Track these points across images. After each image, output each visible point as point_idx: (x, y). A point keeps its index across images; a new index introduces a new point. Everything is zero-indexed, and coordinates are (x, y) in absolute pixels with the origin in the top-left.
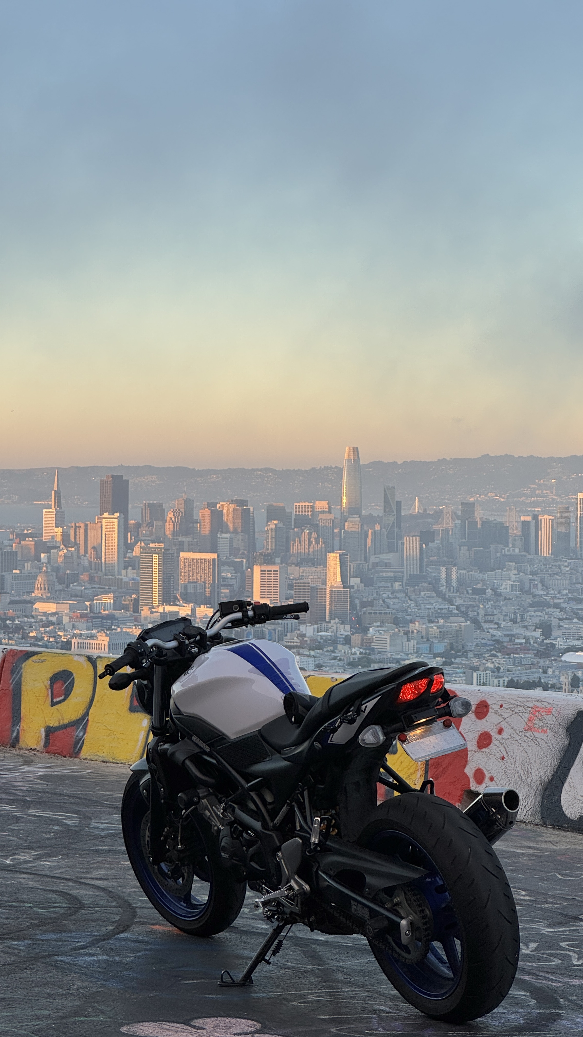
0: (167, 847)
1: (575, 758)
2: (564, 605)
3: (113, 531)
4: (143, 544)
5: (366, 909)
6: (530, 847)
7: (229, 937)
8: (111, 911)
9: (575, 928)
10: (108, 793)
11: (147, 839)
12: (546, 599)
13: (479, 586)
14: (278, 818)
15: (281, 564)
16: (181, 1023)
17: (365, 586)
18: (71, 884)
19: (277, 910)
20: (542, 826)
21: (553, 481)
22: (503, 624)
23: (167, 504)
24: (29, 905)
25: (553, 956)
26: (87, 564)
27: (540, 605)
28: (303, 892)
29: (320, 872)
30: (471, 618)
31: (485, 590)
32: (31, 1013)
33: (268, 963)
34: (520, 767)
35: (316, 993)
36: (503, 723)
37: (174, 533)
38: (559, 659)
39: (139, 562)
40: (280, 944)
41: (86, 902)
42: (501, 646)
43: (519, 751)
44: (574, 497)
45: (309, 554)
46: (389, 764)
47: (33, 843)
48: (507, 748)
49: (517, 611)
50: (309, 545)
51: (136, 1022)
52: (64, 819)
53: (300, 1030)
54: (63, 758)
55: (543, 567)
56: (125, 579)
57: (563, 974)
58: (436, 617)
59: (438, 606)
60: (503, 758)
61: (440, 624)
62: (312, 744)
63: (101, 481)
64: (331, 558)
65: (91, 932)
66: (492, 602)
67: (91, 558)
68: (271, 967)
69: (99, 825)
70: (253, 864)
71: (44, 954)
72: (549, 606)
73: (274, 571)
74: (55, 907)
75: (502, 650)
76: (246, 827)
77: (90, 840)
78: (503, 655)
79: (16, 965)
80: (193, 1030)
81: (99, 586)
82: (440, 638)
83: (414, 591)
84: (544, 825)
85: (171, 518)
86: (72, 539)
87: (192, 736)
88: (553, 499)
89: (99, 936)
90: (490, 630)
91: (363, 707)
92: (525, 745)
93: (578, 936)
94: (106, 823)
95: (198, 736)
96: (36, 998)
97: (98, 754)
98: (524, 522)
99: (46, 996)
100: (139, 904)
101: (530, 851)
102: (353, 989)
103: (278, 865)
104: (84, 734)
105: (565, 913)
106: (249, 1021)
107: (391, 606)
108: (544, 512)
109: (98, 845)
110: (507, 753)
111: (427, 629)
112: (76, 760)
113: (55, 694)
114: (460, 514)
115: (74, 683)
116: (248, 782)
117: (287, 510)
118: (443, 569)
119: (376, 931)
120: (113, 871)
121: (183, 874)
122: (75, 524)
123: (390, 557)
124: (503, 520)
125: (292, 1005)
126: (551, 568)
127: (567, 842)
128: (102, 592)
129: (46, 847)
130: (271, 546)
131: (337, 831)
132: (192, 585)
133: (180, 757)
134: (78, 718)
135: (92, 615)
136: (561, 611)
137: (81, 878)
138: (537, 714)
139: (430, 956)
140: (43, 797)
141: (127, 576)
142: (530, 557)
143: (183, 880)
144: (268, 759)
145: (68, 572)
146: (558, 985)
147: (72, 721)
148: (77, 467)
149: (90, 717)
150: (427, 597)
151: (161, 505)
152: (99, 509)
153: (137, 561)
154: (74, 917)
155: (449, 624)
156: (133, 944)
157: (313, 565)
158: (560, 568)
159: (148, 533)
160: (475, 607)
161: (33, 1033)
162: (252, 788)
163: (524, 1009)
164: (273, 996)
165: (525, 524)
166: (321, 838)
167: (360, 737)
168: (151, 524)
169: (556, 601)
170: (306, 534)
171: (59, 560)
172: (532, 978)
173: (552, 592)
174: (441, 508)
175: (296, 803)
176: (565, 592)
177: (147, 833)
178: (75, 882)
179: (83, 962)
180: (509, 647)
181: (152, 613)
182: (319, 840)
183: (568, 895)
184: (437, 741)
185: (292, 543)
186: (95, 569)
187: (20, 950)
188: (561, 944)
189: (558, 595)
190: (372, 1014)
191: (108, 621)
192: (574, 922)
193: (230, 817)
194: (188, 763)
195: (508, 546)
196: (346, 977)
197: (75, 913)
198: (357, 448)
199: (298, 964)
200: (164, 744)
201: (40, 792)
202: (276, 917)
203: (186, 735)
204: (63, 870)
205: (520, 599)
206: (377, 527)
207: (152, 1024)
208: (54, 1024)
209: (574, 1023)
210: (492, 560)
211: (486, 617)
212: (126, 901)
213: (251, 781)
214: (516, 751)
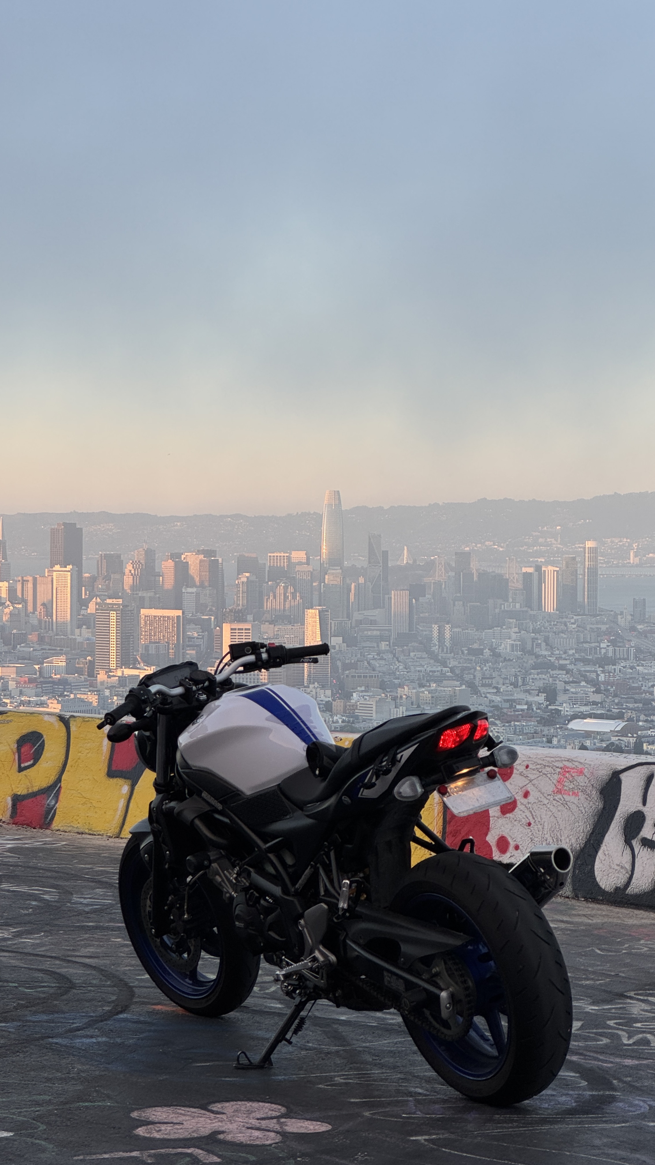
0: (172, 917)
1: (611, 823)
2: (570, 667)
3: (65, 586)
4: (99, 600)
5: (402, 981)
6: (562, 921)
7: (240, 1017)
8: (106, 991)
9: (621, 1006)
10: (87, 866)
11: (148, 909)
12: (550, 660)
13: (476, 646)
14: (300, 881)
15: (254, 621)
16: (197, 1108)
17: (347, 646)
18: (57, 962)
19: (298, 985)
20: (573, 898)
21: (558, 528)
22: (503, 689)
23: (126, 555)
24: (14, 985)
25: (601, 1034)
26: (35, 622)
27: (544, 666)
28: (328, 964)
29: (348, 942)
30: (467, 682)
31: (482, 650)
32: (29, 1098)
33: (290, 1043)
34: (549, 834)
35: (344, 1075)
36: (529, 785)
37: (133, 588)
38: (564, 726)
39: (94, 620)
40: (302, 1021)
41: (77, 981)
42: (501, 713)
43: (548, 816)
44: (581, 545)
45: (284, 610)
46: (423, 821)
47: (10, 919)
48: (534, 813)
49: (518, 674)
50: (285, 601)
51: (147, 1107)
52: (41, 894)
53: (330, 1114)
54: (32, 830)
55: (547, 624)
56: (79, 639)
57: (614, 1054)
58: (428, 681)
59: (429, 669)
60: (529, 824)
61: (432, 688)
62: (341, 798)
63: (52, 529)
64: (310, 615)
65: (87, 1012)
66: (490, 664)
67: (40, 615)
68: (290, 1048)
69: (82, 900)
70: (272, 933)
71: (37, 1036)
72: (554, 668)
73: (246, 629)
74: (43, 987)
75: (502, 718)
76: (263, 893)
77: (73, 916)
78: (502, 722)
79: (7, 1048)
80: (212, 1115)
81: (50, 647)
82: (432, 703)
83: (403, 651)
84: (576, 897)
85: (130, 571)
86: (19, 594)
87: (201, 792)
88: (558, 548)
89: (96, 1016)
90: (488, 695)
91: (399, 756)
92: (554, 810)
93: (626, 1014)
94: (90, 898)
95: (210, 792)
96: (34, 1083)
97: (72, 824)
98: (525, 574)
99: (44, 1080)
100: (136, 983)
101: (563, 925)
102: (384, 1071)
103: (301, 934)
104: (56, 802)
105: (609, 990)
106: (273, 1105)
107: (377, 669)
108: (548, 563)
109: (83, 921)
110: (534, 818)
111: (417, 694)
112: (48, 832)
113: (22, 758)
114: (454, 565)
115: (44, 746)
116: (266, 842)
117: (260, 562)
118: (435, 627)
119: (412, 1004)
120: (103, 948)
121: (189, 947)
122: (23, 577)
123: (376, 614)
124: (503, 572)
125: (318, 1088)
126: (556, 625)
127: (603, 916)
128: (53, 654)
129: (25, 923)
130: (242, 602)
131: (365, 896)
132: (154, 645)
133: (189, 815)
134: (49, 785)
135: (42, 679)
136: (567, 673)
137: (68, 956)
138: (567, 775)
139: (472, 1033)
140: (15, 871)
141: (81, 636)
142: (532, 613)
143: (188, 955)
144: (288, 817)
145: (15, 631)
146: (609, 1065)
147: (43, 788)
148: (24, 514)
149: (63, 784)
150: (417, 658)
151: (119, 556)
152: (49, 560)
153: (92, 620)
154: (65, 997)
155: (443, 689)
156: (135, 1025)
157: (290, 623)
158: (566, 625)
159: (104, 587)
160: (471, 669)
161: (34, 1120)
162: (270, 850)
163: (574, 1091)
164: (296, 1079)
165: (527, 577)
166: (350, 902)
167: (396, 789)
168: (107, 578)
169: (561, 662)
170: (281, 588)
171: (4, 618)
172: (580, 1058)
173: (557, 652)
174: (432, 558)
175: (320, 864)
176: (571, 652)
177: (148, 902)
178: (62, 960)
179: (80, 1044)
180: (509, 713)
181: (109, 677)
182: (349, 905)
183: (611, 971)
184: (480, 794)
185: (266, 598)
186: (45, 628)
187: (10, 1032)
188: (608, 1022)
189: (563, 656)
190: (407, 1096)
191: (60, 687)
192: (620, 999)
193: (246, 883)
194: (197, 822)
195: (507, 601)
196: (374, 1058)
197: (66, 992)
198: (338, 492)
199: (319, 1045)
200: (170, 802)
201: (11, 866)
202: (298, 991)
203: (195, 792)
204: (48, 948)
205: (522, 661)
206: (361, 580)
207: (165, 1109)
208: (56, 1109)
209: (631, 1105)
210: (491, 617)
211: (484, 681)
212: (121, 980)
213: (269, 842)
214: (543, 816)
